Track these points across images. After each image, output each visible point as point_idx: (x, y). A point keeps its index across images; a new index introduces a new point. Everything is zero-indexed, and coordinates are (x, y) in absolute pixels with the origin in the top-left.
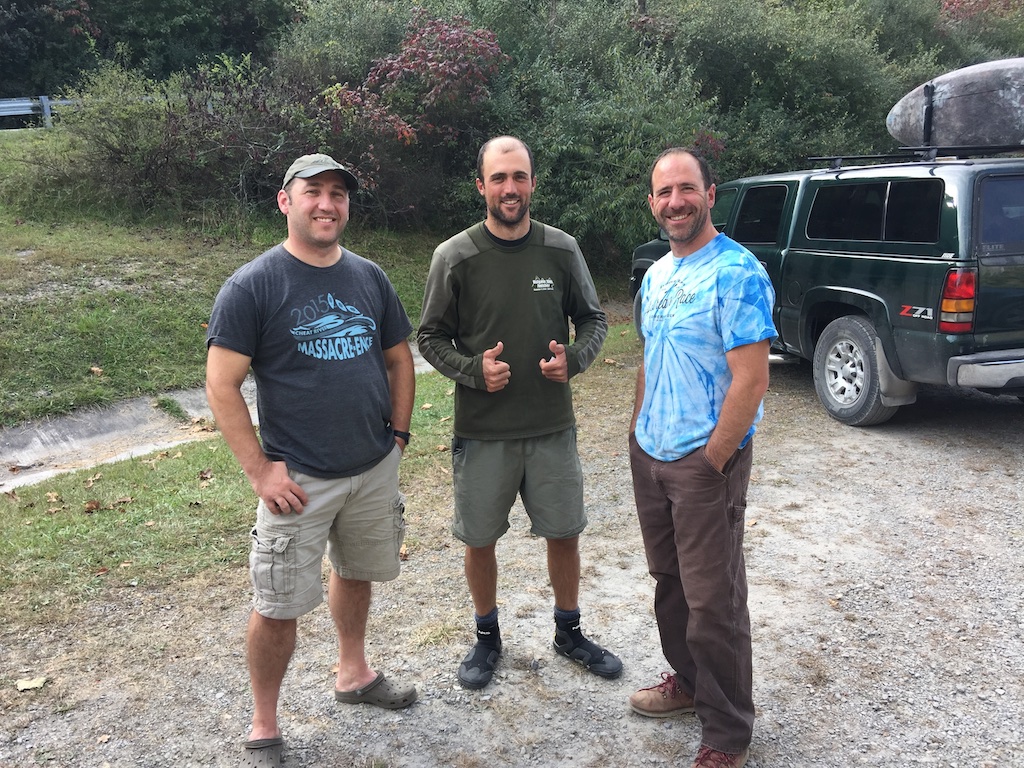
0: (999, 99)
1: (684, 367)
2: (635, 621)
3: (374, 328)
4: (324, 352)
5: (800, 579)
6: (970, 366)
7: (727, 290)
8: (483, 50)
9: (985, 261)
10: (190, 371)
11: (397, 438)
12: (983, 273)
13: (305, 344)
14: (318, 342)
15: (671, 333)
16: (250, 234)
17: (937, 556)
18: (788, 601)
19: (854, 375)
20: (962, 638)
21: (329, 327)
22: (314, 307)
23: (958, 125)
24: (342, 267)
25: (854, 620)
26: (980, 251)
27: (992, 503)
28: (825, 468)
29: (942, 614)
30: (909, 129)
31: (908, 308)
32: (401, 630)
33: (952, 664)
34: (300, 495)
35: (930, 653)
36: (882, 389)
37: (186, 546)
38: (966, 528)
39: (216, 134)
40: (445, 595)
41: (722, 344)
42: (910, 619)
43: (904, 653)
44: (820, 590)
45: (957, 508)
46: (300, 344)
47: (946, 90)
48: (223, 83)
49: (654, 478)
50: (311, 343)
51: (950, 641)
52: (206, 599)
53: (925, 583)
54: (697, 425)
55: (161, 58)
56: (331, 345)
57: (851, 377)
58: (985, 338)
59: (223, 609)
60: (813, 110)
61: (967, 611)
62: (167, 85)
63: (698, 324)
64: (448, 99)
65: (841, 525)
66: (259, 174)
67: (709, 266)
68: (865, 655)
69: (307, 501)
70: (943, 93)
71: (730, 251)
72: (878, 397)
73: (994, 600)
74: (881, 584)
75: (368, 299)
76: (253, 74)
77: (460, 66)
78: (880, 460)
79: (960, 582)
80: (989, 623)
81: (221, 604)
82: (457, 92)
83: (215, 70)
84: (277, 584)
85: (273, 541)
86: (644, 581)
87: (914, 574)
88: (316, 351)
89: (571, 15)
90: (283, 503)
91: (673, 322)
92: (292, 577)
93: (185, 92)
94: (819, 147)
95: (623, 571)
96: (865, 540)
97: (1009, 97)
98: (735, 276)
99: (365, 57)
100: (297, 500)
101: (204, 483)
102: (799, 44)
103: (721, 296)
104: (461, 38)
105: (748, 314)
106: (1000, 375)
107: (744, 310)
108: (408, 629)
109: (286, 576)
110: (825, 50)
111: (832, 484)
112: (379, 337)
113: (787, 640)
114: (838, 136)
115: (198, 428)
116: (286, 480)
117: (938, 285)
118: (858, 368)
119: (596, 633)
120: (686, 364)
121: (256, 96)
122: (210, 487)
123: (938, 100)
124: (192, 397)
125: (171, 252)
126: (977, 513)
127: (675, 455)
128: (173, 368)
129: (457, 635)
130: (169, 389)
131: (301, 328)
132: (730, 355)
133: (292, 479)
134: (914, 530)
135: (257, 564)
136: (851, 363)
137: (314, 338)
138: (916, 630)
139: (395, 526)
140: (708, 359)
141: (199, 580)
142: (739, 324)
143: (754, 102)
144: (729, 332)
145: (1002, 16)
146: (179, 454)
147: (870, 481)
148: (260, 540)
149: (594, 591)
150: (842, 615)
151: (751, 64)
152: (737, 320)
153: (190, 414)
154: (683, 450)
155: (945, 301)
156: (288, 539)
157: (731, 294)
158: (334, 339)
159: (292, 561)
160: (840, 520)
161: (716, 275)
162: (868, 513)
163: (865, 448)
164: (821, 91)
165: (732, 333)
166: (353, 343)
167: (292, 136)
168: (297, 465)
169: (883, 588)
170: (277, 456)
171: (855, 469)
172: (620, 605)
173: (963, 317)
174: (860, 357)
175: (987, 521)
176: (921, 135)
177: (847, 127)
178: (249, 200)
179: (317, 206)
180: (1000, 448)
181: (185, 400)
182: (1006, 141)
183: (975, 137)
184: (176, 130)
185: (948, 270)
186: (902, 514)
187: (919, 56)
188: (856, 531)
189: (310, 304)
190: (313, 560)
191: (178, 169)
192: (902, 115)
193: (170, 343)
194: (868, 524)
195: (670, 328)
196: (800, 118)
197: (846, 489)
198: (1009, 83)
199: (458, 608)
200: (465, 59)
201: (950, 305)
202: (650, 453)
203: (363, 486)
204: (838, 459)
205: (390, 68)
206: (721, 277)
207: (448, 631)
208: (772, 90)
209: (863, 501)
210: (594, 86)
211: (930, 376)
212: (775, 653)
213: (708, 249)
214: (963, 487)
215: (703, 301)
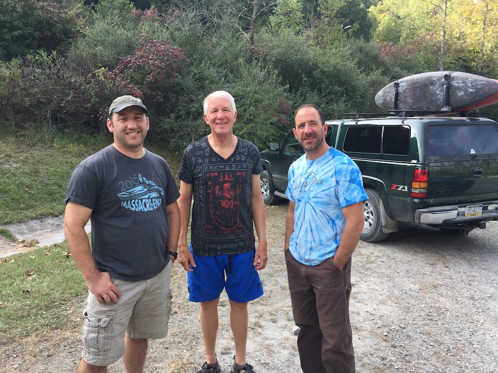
0: (430, 89)
1: (320, 218)
2: (285, 353)
3: (163, 194)
4: (136, 207)
5: (363, 324)
6: (426, 214)
7: (340, 177)
8: (176, 57)
9: (431, 164)
10: (18, 213)
11: (171, 256)
12: (430, 170)
13: (125, 202)
14: (133, 201)
15: (311, 200)
16: (52, 141)
17: (425, 310)
18: (361, 337)
19: (368, 217)
20: (449, 354)
21: (139, 192)
22: (131, 181)
23: (411, 101)
24: (145, 159)
25: (395, 347)
26: (429, 160)
27: (442, 281)
28: (361, 264)
29: (436, 341)
30: (386, 102)
31: (396, 186)
32: (157, 366)
33: (449, 369)
34: (117, 293)
35: (437, 364)
36: (383, 224)
37: (23, 317)
38: (435, 294)
39: (36, 90)
40: (179, 343)
41: (339, 204)
42: (422, 345)
43: (425, 364)
44: (375, 331)
45: (428, 284)
46: (122, 202)
47: (405, 85)
48: (41, 65)
49: (304, 275)
50: (129, 201)
51: (444, 356)
52: (37, 350)
53: (424, 325)
54: (329, 246)
55: (5, 51)
56: (140, 203)
57: (367, 218)
58: (432, 201)
59: (49, 356)
60: (330, 93)
61: (447, 339)
62: (10, 64)
63: (327, 195)
64: (159, 79)
65: (376, 294)
66: (58, 111)
67: (328, 164)
68: (406, 367)
69: (120, 296)
70: (403, 86)
71: (338, 157)
72: (381, 228)
73: (458, 332)
74: (404, 326)
75: (159, 177)
76: (57, 61)
77: (165, 63)
78: (386, 260)
79: (440, 323)
80: (459, 345)
81: (47, 354)
82: (164, 76)
83: (37, 58)
84: (100, 345)
85: (99, 320)
86: (286, 329)
87: (417, 320)
88: (132, 206)
89: (218, 43)
90: (107, 298)
91: (312, 195)
92: (109, 341)
93: (20, 68)
94: (333, 110)
95: (274, 324)
96: (389, 302)
97: (435, 89)
98: (344, 170)
99: (116, 56)
100: (115, 296)
101: (30, 278)
102: (323, 64)
103: (338, 180)
104: (166, 50)
105: (352, 188)
106: (437, 218)
107: (350, 186)
108: (161, 365)
109: (106, 341)
110: (335, 67)
111: (366, 272)
112: (165, 199)
113: (365, 360)
114: (341, 106)
115: (21, 245)
116: (110, 284)
117: (409, 175)
118: (370, 214)
119: (267, 362)
120: (321, 216)
121: (59, 71)
122: (33, 280)
123: (401, 89)
124: (18, 228)
125: (8, 150)
126: (437, 286)
127: (316, 262)
128: (8, 212)
129: (190, 367)
130: (6, 224)
131: (124, 193)
132: (344, 210)
133: (113, 282)
134: (411, 296)
135: (88, 334)
136: (366, 211)
137: (131, 198)
138: (427, 351)
139: (168, 307)
140: (332, 212)
141: (32, 338)
142: (348, 194)
143: (303, 88)
144: (343, 198)
145: (407, 56)
146: (13, 261)
147: (384, 271)
148: (90, 319)
149: (261, 336)
150: (389, 344)
151: (302, 71)
152: (347, 192)
153: (17, 237)
154: (321, 259)
155: (413, 183)
156: (109, 319)
157: (343, 179)
158: (142, 200)
159: (110, 331)
160: (375, 292)
161: (334, 169)
162: (387, 287)
163: (376, 254)
164: (333, 85)
165: (345, 198)
166: (152, 202)
167: (77, 93)
168: (116, 274)
169: (404, 328)
170: (104, 269)
171: (375, 264)
172: (276, 344)
173: (422, 191)
174: (371, 209)
175: (442, 290)
176: (393, 106)
177: (345, 102)
178: (52, 124)
179: (126, 127)
180: (438, 253)
181: (14, 229)
182: (433, 109)
183: (418, 107)
184: (14, 87)
185: (414, 168)
186: (403, 288)
187: (373, 72)
188: (384, 297)
189: (130, 179)
190: (122, 330)
191: (14, 107)
192: (383, 96)
193: (6, 199)
194: (389, 294)
195: (311, 197)
196: (325, 97)
197: (373, 275)
198: (435, 83)
199: (188, 350)
200: (168, 60)
201: (416, 185)
202: (300, 261)
203: (153, 285)
204: (366, 259)
205: (130, 62)
206: (337, 170)
207: (185, 365)
208: (311, 83)
209: (383, 281)
210: (231, 76)
211: (406, 219)
212: (362, 368)
213: (326, 155)
214: (427, 273)
215: (329, 183)
